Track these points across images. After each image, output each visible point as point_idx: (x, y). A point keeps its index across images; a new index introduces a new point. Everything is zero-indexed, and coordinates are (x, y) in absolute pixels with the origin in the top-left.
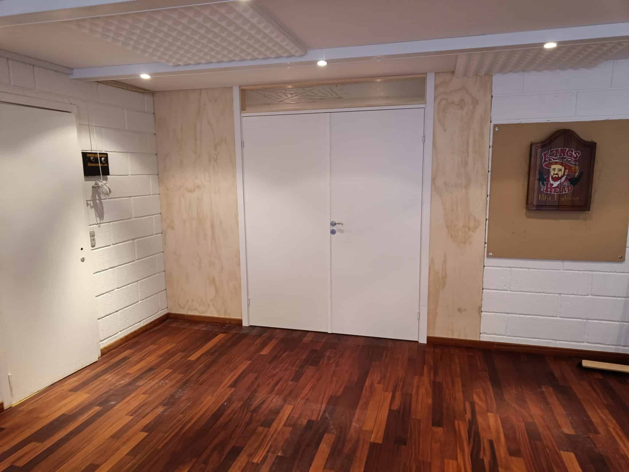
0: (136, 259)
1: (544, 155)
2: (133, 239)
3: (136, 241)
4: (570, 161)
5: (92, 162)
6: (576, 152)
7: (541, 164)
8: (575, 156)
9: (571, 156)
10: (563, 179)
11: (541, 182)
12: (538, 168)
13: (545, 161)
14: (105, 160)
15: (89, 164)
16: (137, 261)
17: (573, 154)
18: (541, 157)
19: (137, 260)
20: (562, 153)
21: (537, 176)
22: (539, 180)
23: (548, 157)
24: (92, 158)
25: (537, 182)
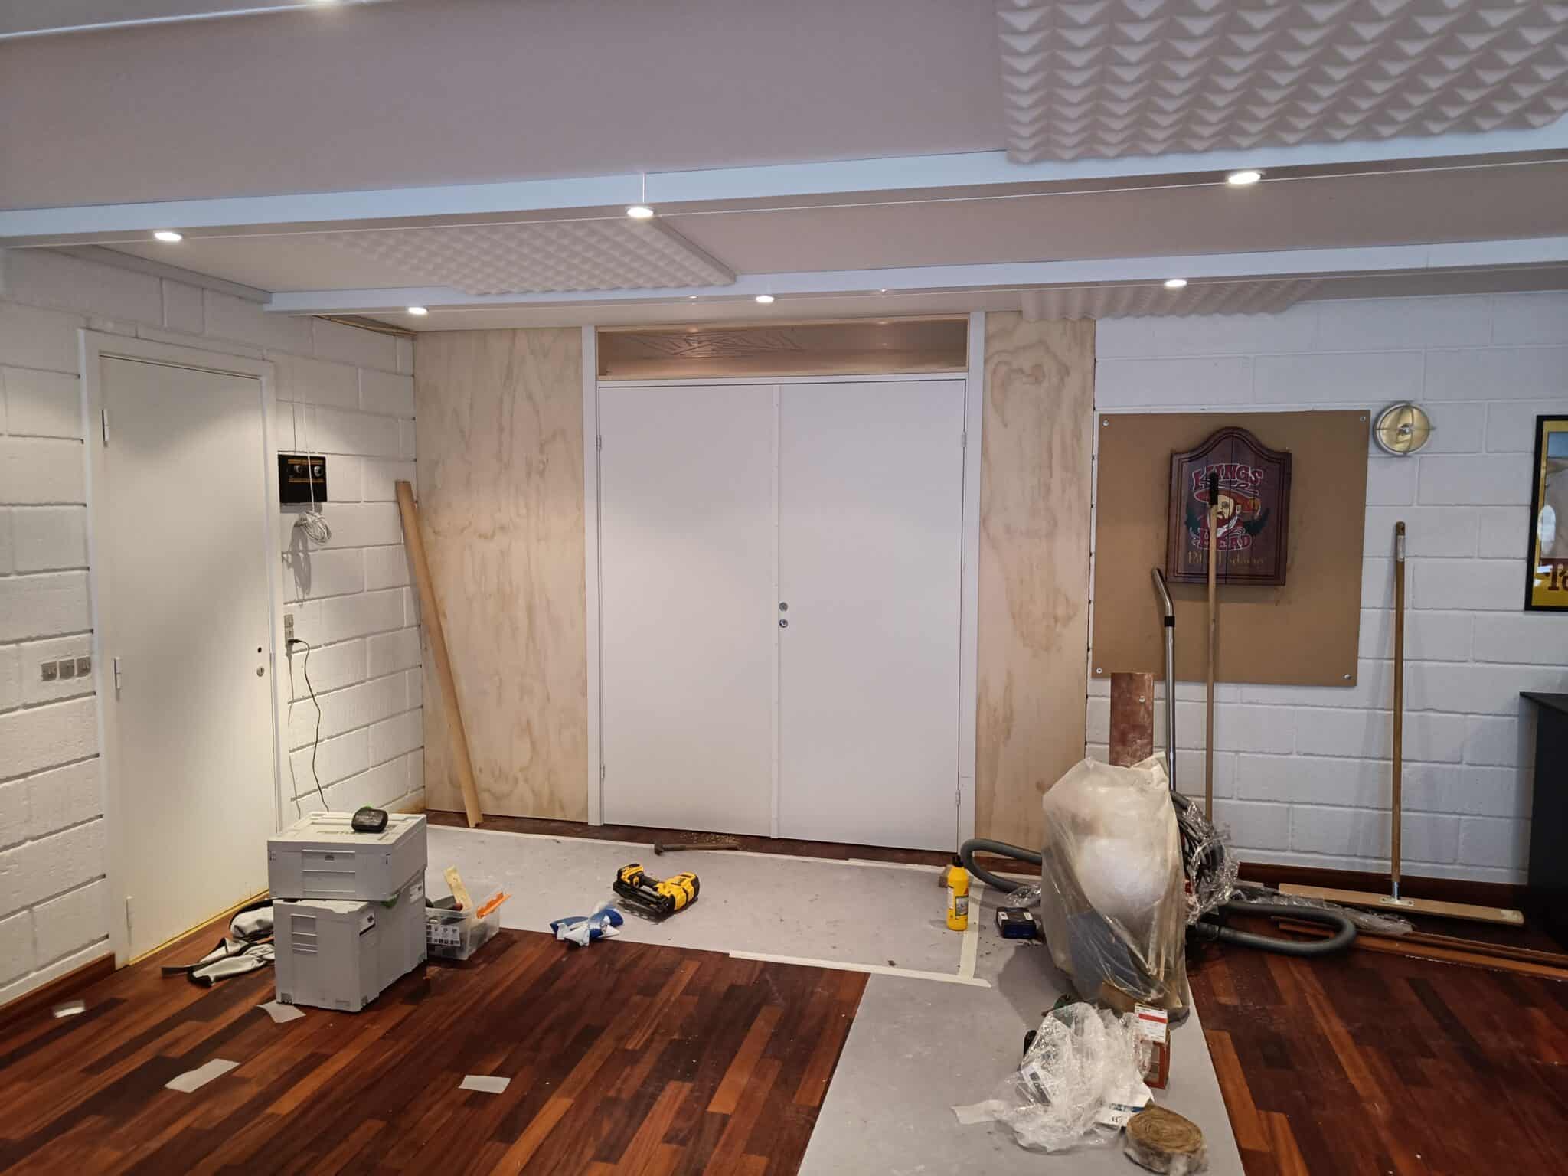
0: (368, 676)
1: (1195, 474)
2: (364, 636)
3: (368, 639)
4: (1243, 488)
5: (296, 475)
6: (1256, 471)
7: (1191, 494)
8: (1253, 478)
9: (1246, 478)
10: (1233, 523)
11: (1191, 528)
12: (1184, 503)
13: (1198, 487)
14: (320, 471)
15: (292, 480)
16: (370, 682)
17: (1250, 475)
18: (1191, 480)
19: (371, 679)
20: (1229, 473)
21: (1184, 516)
22: (1188, 524)
23: (1202, 480)
24: (297, 466)
25: (1183, 528)
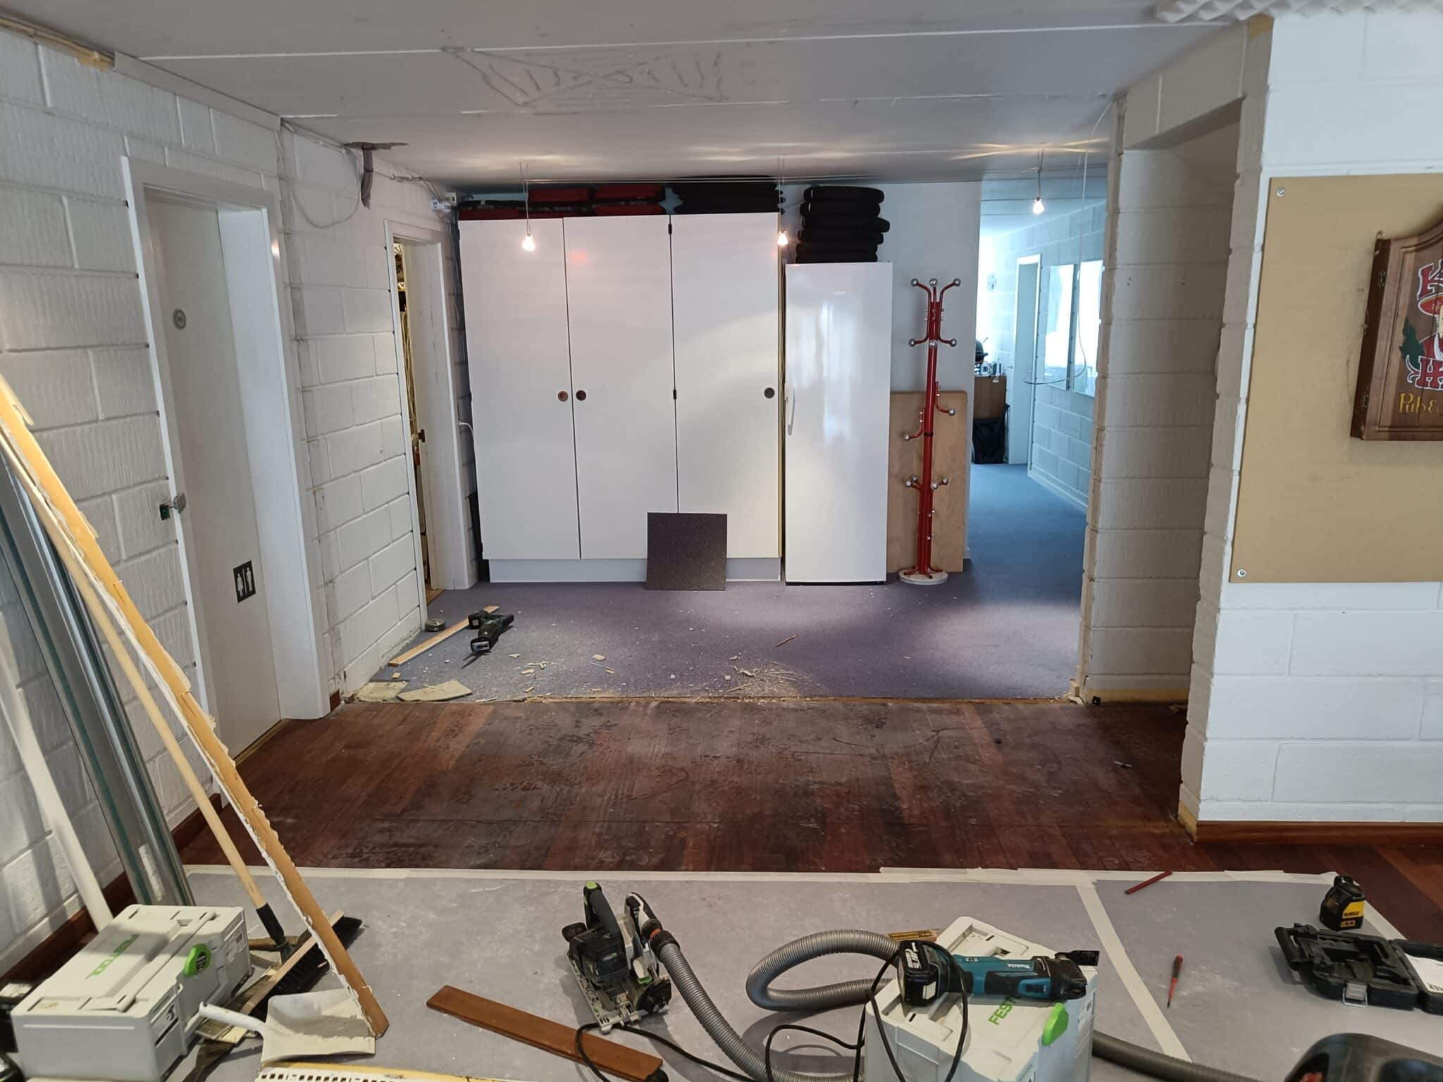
1: (1422, 274)
7: (1413, 304)
11: (1408, 356)
12: (1403, 314)
13: (1425, 292)
18: (1416, 279)
21: (1400, 338)
22: (1404, 350)
23: (1433, 280)
25: (1397, 355)
